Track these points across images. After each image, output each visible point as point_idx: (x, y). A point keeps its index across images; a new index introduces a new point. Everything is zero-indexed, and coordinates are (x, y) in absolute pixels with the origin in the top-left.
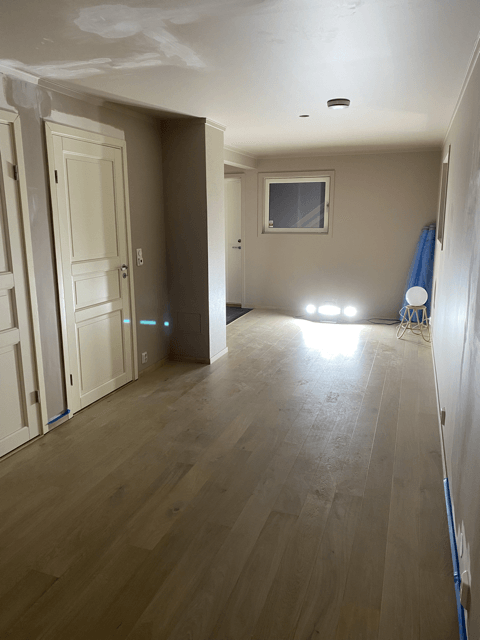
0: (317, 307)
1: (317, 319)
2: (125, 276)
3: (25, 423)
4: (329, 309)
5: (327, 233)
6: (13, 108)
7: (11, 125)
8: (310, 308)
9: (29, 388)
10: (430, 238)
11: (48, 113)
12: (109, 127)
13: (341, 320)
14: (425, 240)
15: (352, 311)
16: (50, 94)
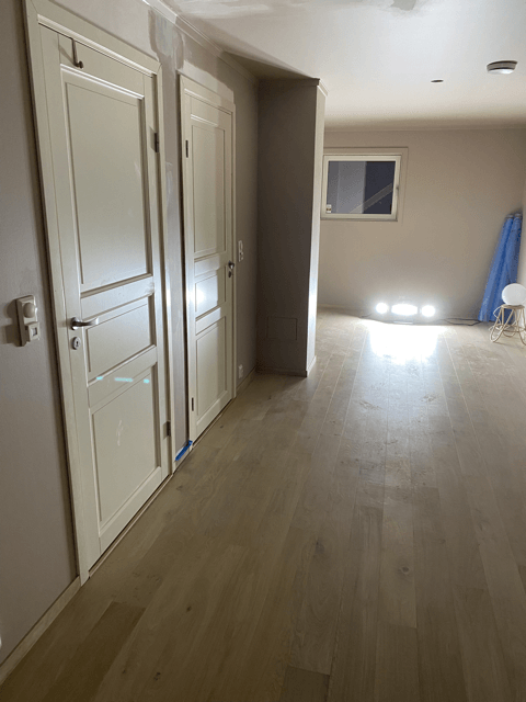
0: (390, 305)
1: (390, 319)
2: (230, 274)
3: (158, 464)
4: (404, 309)
5: (396, 220)
6: (154, 55)
7: (154, 77)
8: (381, 307)
9: (163, 420)
10: (515, 228)
11: (181, 65)
12: (223, 86)
13: (417, 321)
14: (509, 231)
15: (430, 310)
16: (183, 36)
